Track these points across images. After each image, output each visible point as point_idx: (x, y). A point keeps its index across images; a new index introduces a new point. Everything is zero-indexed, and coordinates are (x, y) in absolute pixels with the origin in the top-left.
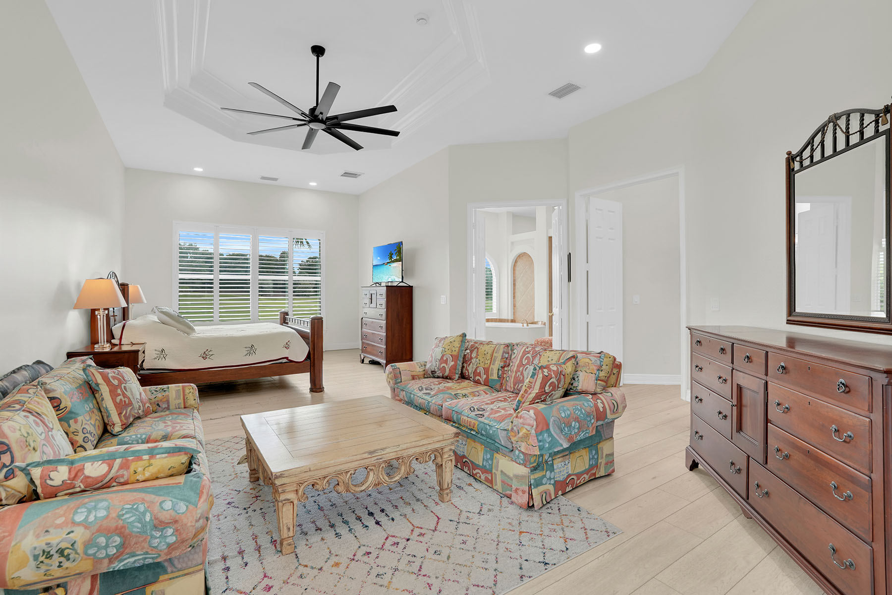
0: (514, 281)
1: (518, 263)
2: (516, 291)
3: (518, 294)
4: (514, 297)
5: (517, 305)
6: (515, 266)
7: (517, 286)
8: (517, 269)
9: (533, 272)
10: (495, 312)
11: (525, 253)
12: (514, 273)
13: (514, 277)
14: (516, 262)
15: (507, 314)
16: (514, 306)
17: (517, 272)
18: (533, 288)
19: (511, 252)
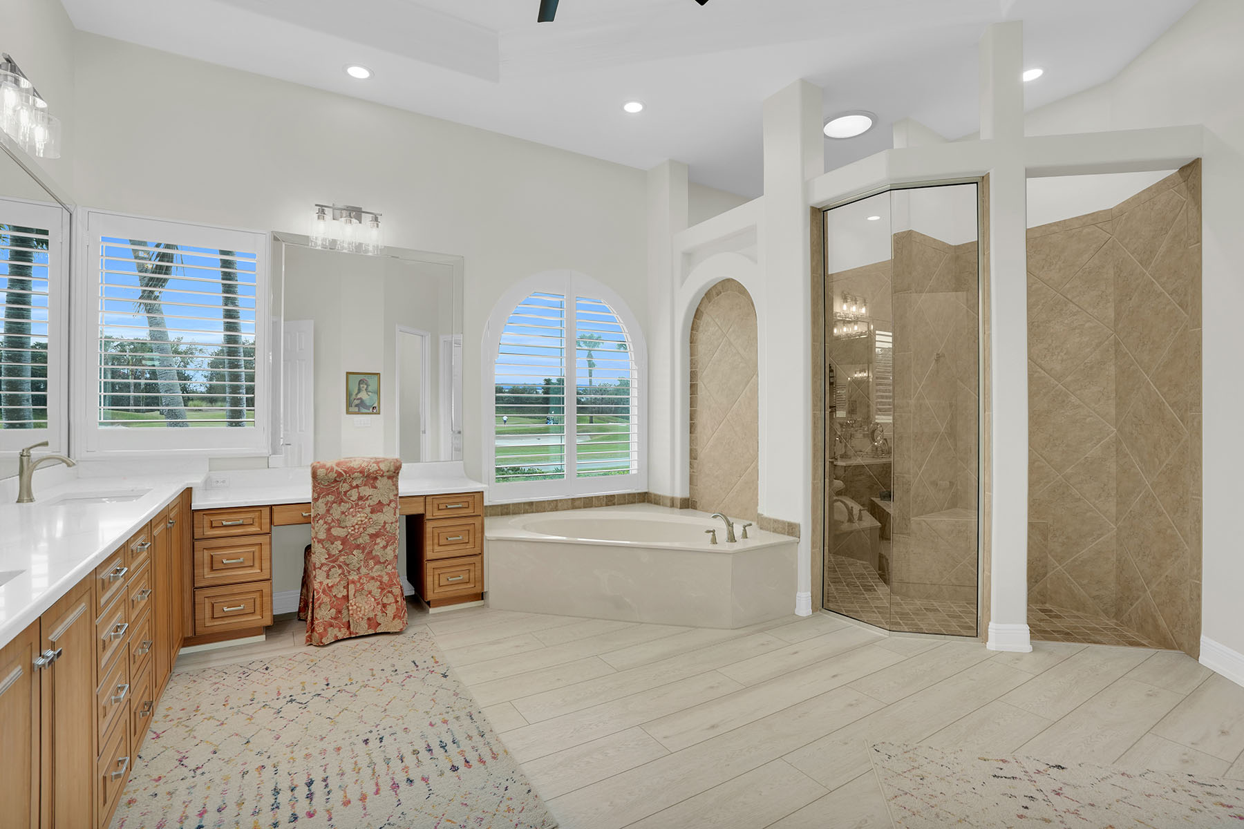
0: (693, 375)
1: (706, 318)
2: (699, 408)
3: (703, 418)
4: (692, 428)
5: (703, 453)
6: (694, 328)
7: (702, 392)
8: (702, 337)
9: (752, 342)
10: (634, 472)
11: (729, 280)
12: (693, 353)
13: (693, 363)
14: (698, 314)
15: (671, 483)
16: (693, 455)
17: (701, 348)
18: (755, 392)
19: (682, 282)
